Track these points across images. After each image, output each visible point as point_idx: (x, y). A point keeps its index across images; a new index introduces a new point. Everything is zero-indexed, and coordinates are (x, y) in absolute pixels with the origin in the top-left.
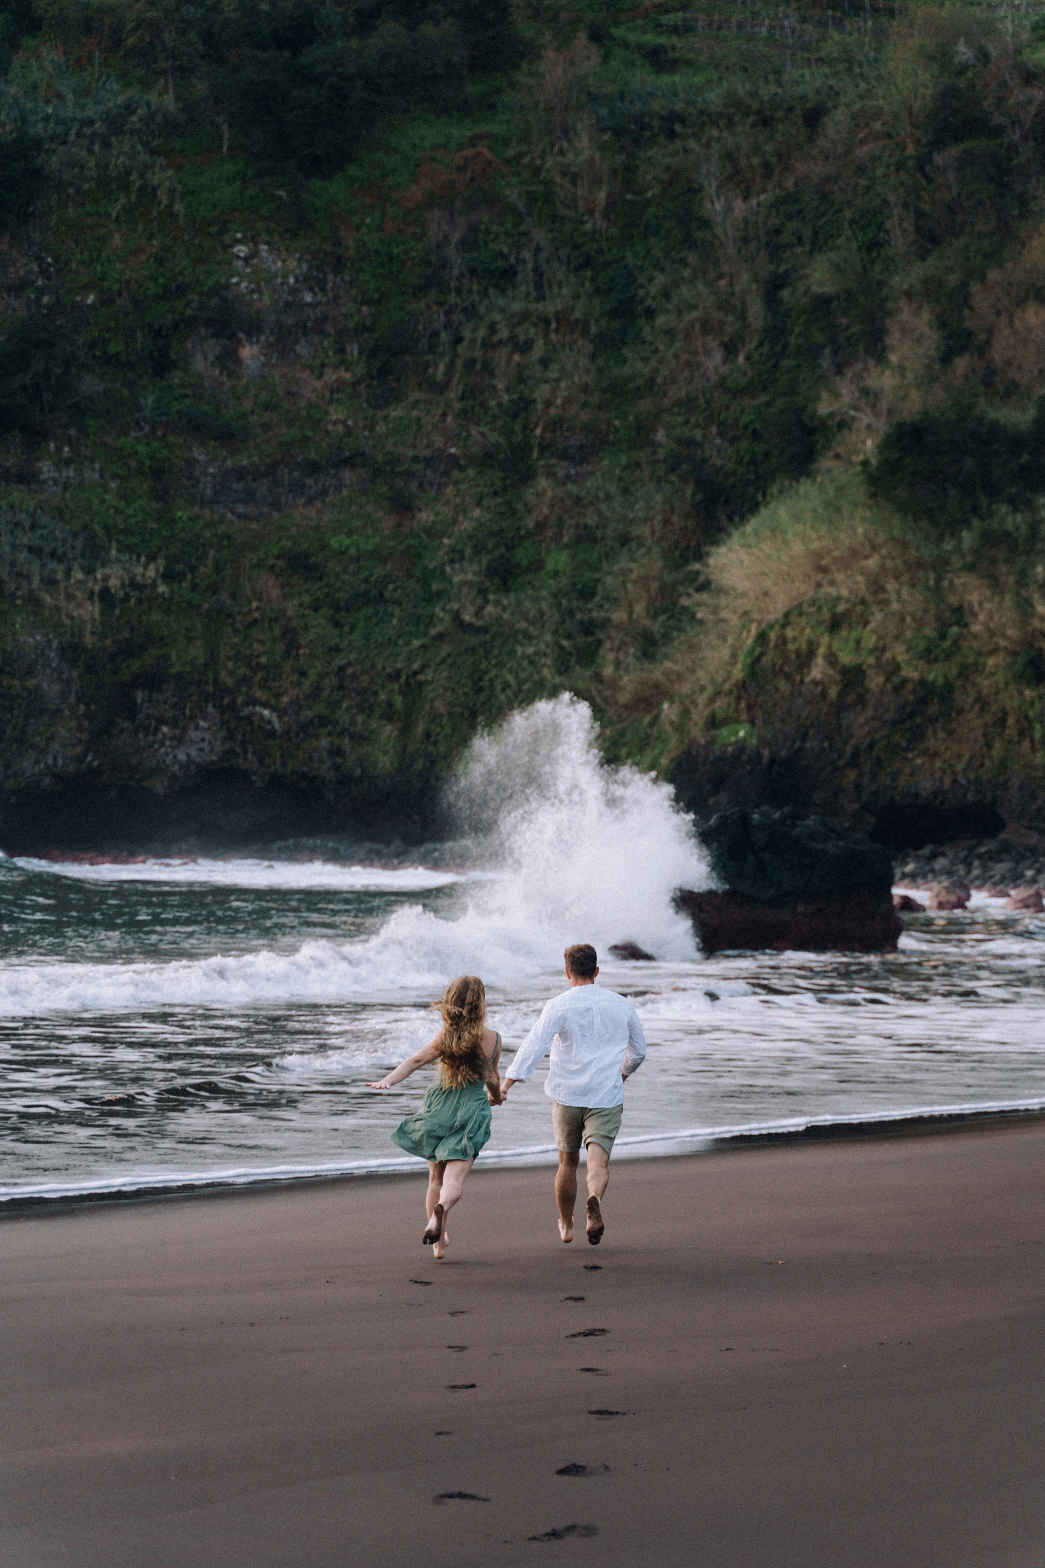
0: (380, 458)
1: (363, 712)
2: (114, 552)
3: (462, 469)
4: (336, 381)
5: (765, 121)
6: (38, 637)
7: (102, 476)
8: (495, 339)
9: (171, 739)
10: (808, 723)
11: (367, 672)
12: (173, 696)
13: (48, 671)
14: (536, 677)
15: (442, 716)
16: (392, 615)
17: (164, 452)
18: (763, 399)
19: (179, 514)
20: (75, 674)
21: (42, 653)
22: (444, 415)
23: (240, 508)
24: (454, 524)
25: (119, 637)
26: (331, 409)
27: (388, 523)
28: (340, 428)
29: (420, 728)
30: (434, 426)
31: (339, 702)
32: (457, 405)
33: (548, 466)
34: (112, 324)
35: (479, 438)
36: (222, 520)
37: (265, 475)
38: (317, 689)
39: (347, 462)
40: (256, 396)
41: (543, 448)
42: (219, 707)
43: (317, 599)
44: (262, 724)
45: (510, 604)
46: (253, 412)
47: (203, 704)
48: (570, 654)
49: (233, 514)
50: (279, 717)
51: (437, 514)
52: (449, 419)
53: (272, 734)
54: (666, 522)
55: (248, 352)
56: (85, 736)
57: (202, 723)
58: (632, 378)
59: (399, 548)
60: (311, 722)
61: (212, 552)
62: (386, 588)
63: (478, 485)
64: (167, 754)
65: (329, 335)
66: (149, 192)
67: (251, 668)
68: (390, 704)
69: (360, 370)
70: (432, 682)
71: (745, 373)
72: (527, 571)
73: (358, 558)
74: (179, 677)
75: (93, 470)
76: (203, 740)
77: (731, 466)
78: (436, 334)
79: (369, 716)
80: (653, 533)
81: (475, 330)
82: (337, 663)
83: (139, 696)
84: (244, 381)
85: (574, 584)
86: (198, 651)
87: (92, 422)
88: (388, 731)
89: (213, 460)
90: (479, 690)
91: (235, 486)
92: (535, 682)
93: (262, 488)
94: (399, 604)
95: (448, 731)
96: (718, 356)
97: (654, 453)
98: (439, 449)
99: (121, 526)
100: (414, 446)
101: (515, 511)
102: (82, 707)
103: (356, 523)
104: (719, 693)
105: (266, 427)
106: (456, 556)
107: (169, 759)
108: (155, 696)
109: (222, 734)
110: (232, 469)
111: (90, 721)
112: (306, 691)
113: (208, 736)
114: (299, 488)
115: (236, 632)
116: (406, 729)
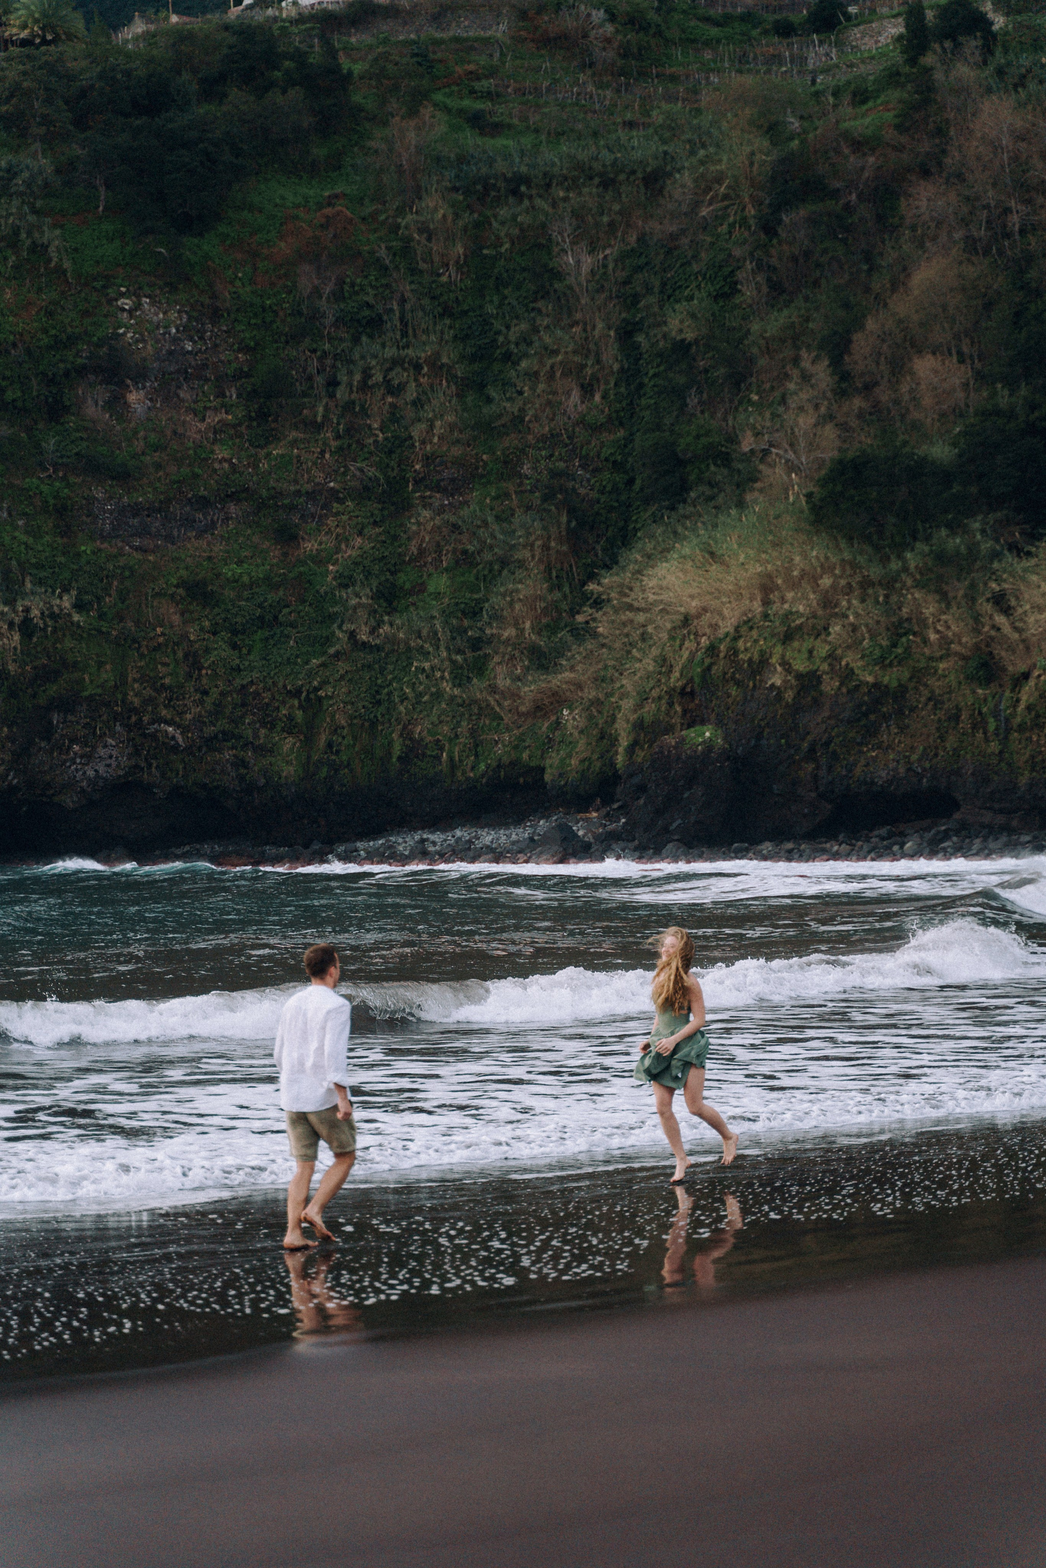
0: (264, 493)
1: (265, 727)
2: (29, 585)
3: (342, 501)
4: (219, 422)
5: (607, 183)
7: (10, 515)
8: (370, 383)
9: (81, 757)
10: (763, 724)
11: (269, 690)
12: (85, 717)
14: (433, 690)
15: (343, 728)
16: (288, 637)
17: (66, 491)
18: (621, 433)
19: (83, 548)
22: (323, 452)
23: (137, 542)
24: (337, 553)
25: (38, 663)
26: (216, 448)
27: (275, 553)
28: (226, 466)
29: (323, 740)
30: (314, 463)
31: (243, 717)
32: (334, 444)
33: (423, 498)
34: (8, 373)
35: (358, 473)
36: (121, 554)
37: (159, 511)
38: (219, 706)
39: (230, 497)
40: (145, 438)
41: (417, 482)
42: (129, 728)
43: (217, 624)
44: (167, 741)
45: (403, 624)
46: (143, 454)
47: (112, 724)
48: (461, 668)
49: (131, 547)
50: (182, 733)
51: (321, 544)
52: (327, 456)
53: (175, 749)
54: (546, 547)
55: (133, 397)
56: (8, 756)
57: (110, 741)
58: (500, 416)
59: (291, 575)
60: (216, 736)
61: (115, 583)
62: (280, 611)
63: (357, 517)
64: (77, 771)
65: (210, 380)
66: (39, 250)
67: (156, 690)
68: (291, 718)
69: (240, 412)
70: (331, 698)
71: (603, 412)
72: (411, 593)
73: (251, 586)
74: (90, 698)
75: (2, 509)
76: (111, 757)
77: (594, 495)
78: (310, 378)
79: (271, 729)
80: (533, 557)
81: (350, 373)
82: (238, 682)
83: (55, 718)
84: (133, 425)
85: (457, 604)
86: (107, 675)
88: (289, 743)
89: (111, 498)
90: (379, 703)
91: (131, 521)
92: (432, 695)
93: (156, 523)
94: (292, 625)
95: (349, 740)
96: (575, 396)
97: (521, 484)
98: (319, 484)
99: (34, 561)
100: (296, 482)
101: (395, 538)
102: (5, 729)
103: (244, 553)
104: (647, 699)
105: (158, 466)
106: (345, 581)
107: (79, 775)
108: (70, 717)
109: (130, 750)
110: (129, 505)
111: (13, 743)
112: (209, 706)
113: (114, 753)
114: (188, 522)
115: (142, 656)
116: (309, 741)
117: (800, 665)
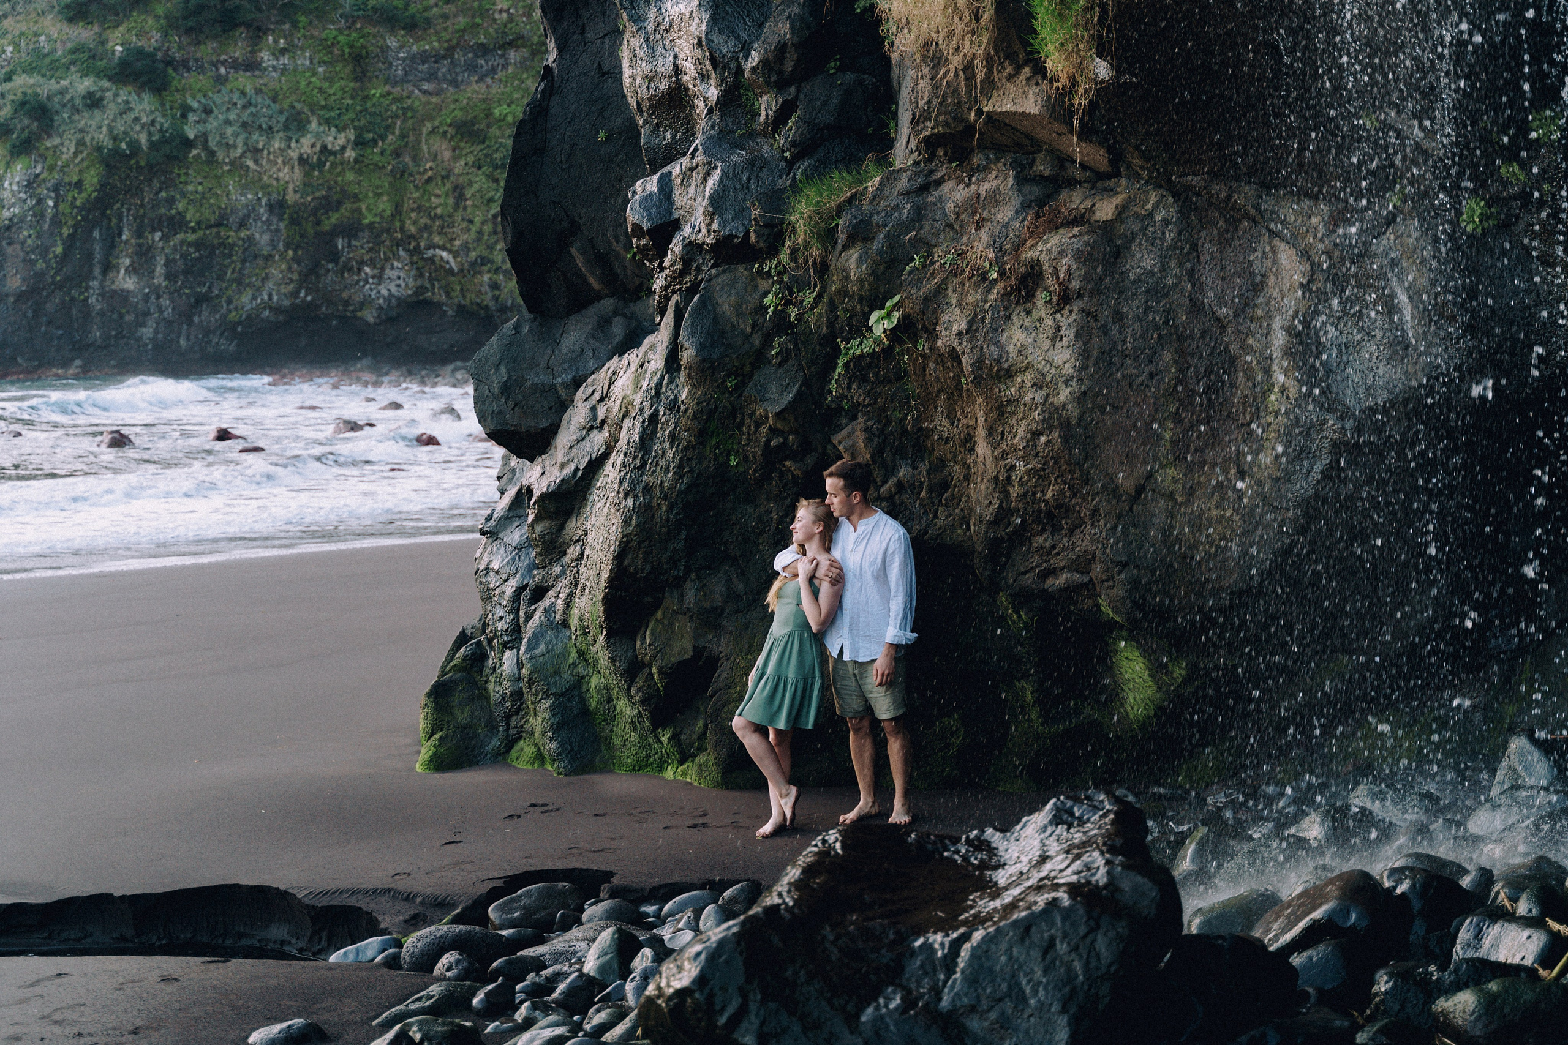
0: (536, 39)
2: (313, 125)
6: (249, 196)
7: (311, 62)
9: (373, 277)
12: (368, 242)
13: (259, 224)
17: (361, 41)
19: (373, 92)
20: (282, 225)
21: (254, 209)
23: (426, 86)
25: (319, 194)
26: (498, 0)
28: (505, 15)
36: (409, 96)
37: (444, 57)
38: (480, 233)
39: (511, 44)
42: (408, 251)
43: (479, 159)
44: (442, 264)
47: (395, 248)
49: (420, 90)
50: (454, 257)
53: (451, 272)
56: (295, 276)
57: (396, 264)
60: (476, 262)
61: (399, 123)
64: (371, 290)
67: (431, 218)
74: (370, 226)
75: (305, 58)
76: (399, 278)
83: (340, 243)
86: (385, 205)
87: (302, 18)
89: (403, 46)
91: (420, 67)
93: (444, 68)
99: (323, 103)
102: (290, 253)
103: (516, 95)
105: (446, 17)
107: (373, 294)
108: (353, 243)
109: (413, 273)
110: (418, 54)
111: (299, 264)
112: (473, 234)
113: (402, 275)
114: (472, 67)
115: (417, 187)
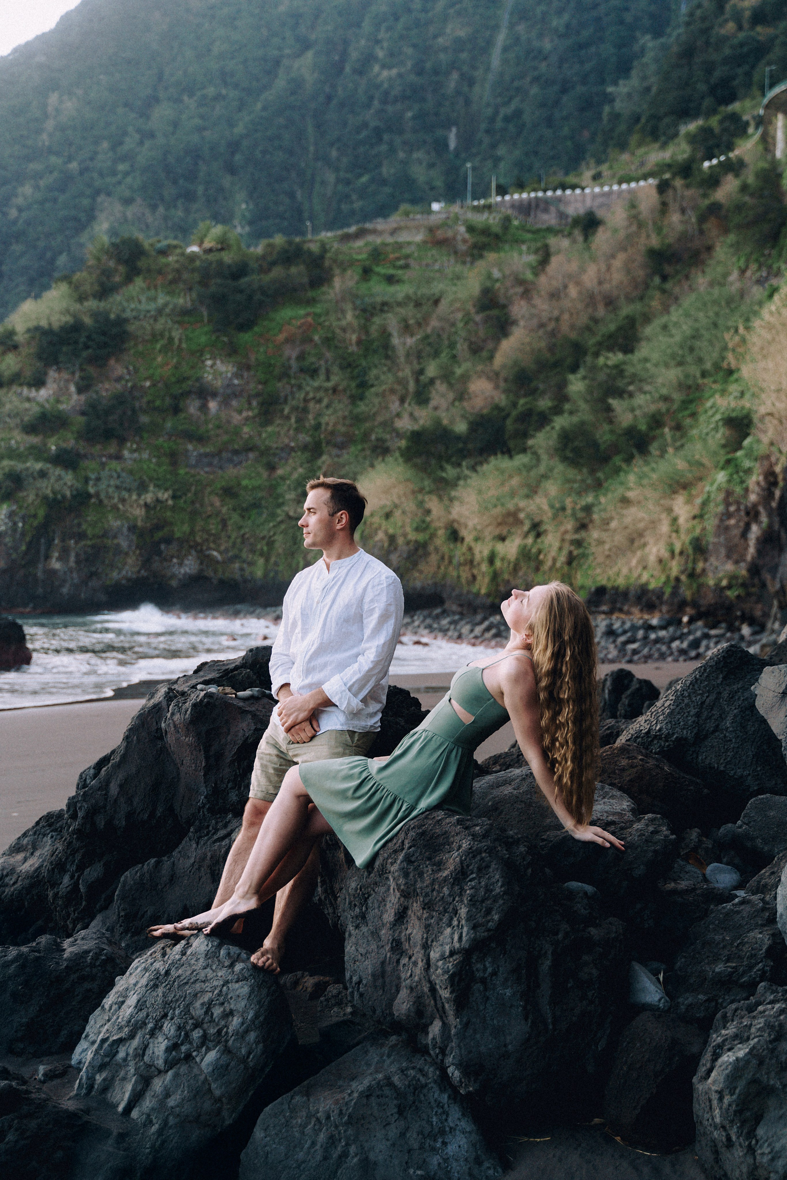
0: (263, 448)
1: (251, 553)
2: (151, 487)
3: (295, 452)
4: (247, 416)
5: (418, 304)
6: (119, 523)
7: (149, 456)
8: (308, 398)
9: (177, 564)
11: (253, 536)
12: (177, 546)
13: (123, 537)
16: (263, 513)
17: (175, 446)
19: (180, 471)
20: (134, 538)
21: (121, 529)
22: (289, 430)
23: (207, 469)
25: (153, 522)
26: (244, 428)
27: (265, 474)
28: (247, 436)
30: (285, 434)
31: (243, 549)
32: (294, 426)
33: (328, 450)
34: (156, 394)
35: (302, 439)
36: (198, 474)
37: (217, 455)
38: (234, 544)
39: (251, 449)
40: (214, 423)
41: (327, 443)
42: (196, 551)
43: (235, 506)
44: (214, 558)
46: (212, 429)
47: (190, 550)
49: (204, 471)
50: (220, 555)
51: (285, 471)
52: (291, 431)
53: (218, 562)
55: (212, 405)
56: (140, 563)
57: (190, 558)
58: (362, 413)
59: (269, 485)
60: (232, 557)
61: (193, 487)
62: (262, 501)
64: (176, 570)
65: (245, 397)
66: (171, 339)
67: (209, 535)
68: (262, 550)
69: (256, 411)
73: (252, 489)
74: (178, 539)
75: (146, 454)
76: (191, 564)
78: (286, 396)
79: (254, 555)
81: (301, 394)
82: (242, 532)
83: (163, 547)
84: (210, 417)
86: (186, 528)
87: (145, 434)
89: (195, 449)
91: (204, 460)
93: (216, 461)
94: (266, 508)
98: (287, 444)
99: (156, 477)
100: (277, 443)
102: (138, 551)
103: (253, 475)
105: (218, 436)
107: (177, 573)
108: (169, 547)
109: (198, 562)
110: (203, 453)
111: (142, 557)
112: (230, 544)
114: (230, 461)
115: (202, 520)
116: (267, 560)
117: (391, 531)
